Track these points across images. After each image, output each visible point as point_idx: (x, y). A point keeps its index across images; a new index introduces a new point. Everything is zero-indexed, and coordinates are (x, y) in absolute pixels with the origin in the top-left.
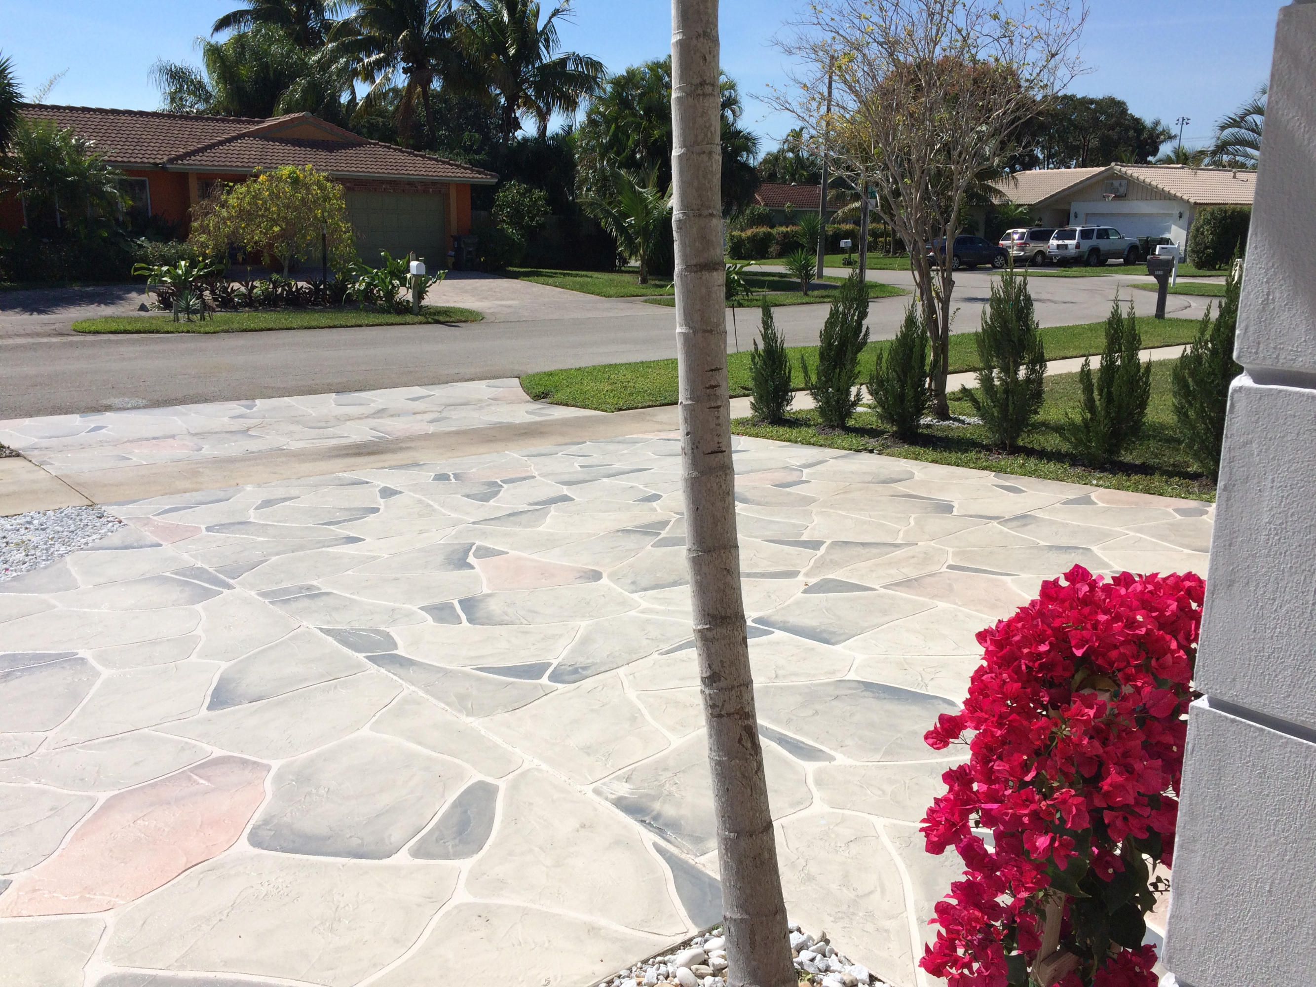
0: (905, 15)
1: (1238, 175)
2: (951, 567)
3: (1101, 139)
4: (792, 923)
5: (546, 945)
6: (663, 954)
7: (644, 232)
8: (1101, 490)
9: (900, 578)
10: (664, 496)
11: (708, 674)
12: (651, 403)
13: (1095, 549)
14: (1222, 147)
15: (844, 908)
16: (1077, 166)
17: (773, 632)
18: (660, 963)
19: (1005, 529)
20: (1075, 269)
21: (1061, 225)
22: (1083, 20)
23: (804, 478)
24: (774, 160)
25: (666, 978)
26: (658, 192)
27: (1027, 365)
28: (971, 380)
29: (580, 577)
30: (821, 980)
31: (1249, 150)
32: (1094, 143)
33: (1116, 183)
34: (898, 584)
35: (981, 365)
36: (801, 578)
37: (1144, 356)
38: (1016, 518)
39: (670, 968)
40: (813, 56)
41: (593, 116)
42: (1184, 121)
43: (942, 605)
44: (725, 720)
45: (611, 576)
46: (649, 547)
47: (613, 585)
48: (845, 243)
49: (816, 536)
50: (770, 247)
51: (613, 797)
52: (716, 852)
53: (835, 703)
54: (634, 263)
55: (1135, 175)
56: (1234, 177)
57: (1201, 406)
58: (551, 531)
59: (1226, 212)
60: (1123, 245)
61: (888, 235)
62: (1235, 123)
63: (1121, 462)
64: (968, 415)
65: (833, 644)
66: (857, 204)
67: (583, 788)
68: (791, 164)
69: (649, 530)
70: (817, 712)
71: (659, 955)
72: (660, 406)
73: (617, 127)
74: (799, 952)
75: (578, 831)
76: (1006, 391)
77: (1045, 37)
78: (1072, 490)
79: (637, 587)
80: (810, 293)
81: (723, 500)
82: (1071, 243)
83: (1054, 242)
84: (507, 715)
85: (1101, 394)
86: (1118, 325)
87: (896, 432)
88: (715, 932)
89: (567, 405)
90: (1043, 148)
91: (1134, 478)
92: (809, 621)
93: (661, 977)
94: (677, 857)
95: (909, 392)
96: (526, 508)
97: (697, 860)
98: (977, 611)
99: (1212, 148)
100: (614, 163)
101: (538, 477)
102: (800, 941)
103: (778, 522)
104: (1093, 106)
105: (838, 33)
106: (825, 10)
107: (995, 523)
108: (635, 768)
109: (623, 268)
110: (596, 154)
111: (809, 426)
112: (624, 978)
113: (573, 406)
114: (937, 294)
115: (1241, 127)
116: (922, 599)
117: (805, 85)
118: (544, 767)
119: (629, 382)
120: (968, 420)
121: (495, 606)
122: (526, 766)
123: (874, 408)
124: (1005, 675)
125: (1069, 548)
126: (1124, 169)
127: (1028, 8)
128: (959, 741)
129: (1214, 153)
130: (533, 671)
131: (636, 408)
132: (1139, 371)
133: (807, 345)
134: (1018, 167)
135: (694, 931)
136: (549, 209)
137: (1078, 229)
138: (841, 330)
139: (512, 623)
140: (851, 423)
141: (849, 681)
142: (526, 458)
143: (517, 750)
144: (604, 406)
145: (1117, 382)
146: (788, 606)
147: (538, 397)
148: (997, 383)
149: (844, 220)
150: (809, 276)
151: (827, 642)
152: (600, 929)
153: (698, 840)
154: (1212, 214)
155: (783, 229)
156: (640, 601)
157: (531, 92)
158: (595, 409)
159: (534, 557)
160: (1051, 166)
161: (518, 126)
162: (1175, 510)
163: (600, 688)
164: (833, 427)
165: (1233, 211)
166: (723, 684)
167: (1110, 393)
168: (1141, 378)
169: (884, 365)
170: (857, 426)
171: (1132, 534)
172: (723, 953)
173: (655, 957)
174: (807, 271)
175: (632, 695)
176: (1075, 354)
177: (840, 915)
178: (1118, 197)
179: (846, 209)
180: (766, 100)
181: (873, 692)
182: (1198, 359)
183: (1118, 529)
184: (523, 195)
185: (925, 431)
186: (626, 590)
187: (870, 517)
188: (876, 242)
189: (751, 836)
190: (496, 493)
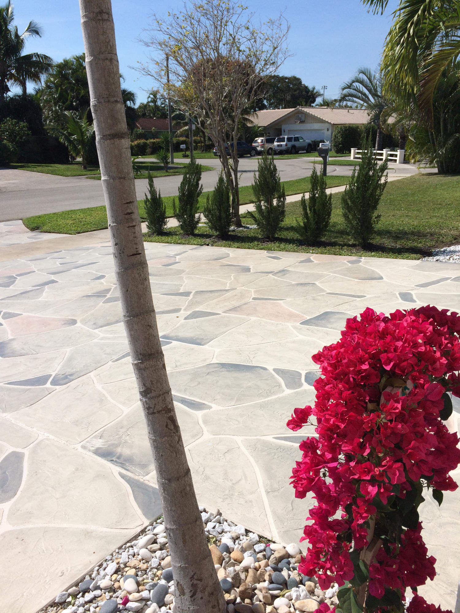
0: (204, 27)
1: (350, 110)
2: (254, 299)
3: (292, 96)
4: (201, 508)
5: (60, 549)
6: (130, 541)
7: (81, 141)
8: (315, 255)
9: (231, 307)
10: (107, 275)
11: (144, 389)
12: (95, 229)
13: (317, 283)
14: (343, 98)
15: (227, 492)
16: (282, 108)
17: (171, 342)
18: (129, 547)
19: (276, 278)
20: (286, 155)
21: (278, 136)
22: (288, 30)
23: (177, 261)
24: (144, 107)
25: (134, 556)
26: (87, 122)
27: (277, 198)
28: (251, 208)
29: (65, 324)
30: (221, 539)
31: (355, 99)
32: (288, 98)
33: (300, 116)
34: (230, 310)
35: (256, 200)
36: (182, 312)
37: (328, 191)
38: (280, 272)
39: (136, 550)
40: (160, 47)
41: (48, 84)
42: (325, 88)
43: (253, 318)
44: (156, 415)
45: (82, 321)
46: (101, 303)
47: (83, 326)
48: (183, 146)
49: (187, 290)
50: (146, 150)
51: (93, 448)
52: (155, 472)
53: (208, 377)
54: (79, 159)
55: (308, 112)
56: (348, 112)
57: (354, 213)
58: (46, 300)
59: (346, 127)
60: (305, 144)
61: (202, 142)
62: (349, 87)
63: (321, 241)
64: (250, 224)
65: (203, 345)
66: (187, 128)
67: (75, 446)
68: (153, 108)
69: (101, 294)
70: (199, 383)
71: (128, 542)
72: (100, 230)
73: (61, 89)
74: (206, 524)
75: (74, 473)
76: (268, 212)
77: (271, 39)
78: (301, 256)
79: (96, 326)
80: (169, 171)
81: (143, 284)
82: (283, 143)
83: (276, 143)
84: (27, 409)
85: (310, 210)
86: (316, 178)
87: (219, 235)
88: (159, 521)
89: (50, 232)
90: (267, 100)
91: (328, 248)
92: (189, 334)
93: (130, 557)
94: (133, 479)
95: (223, 215)
96: (30, 288)
97: (144, 478)
98: (270, 319)
99: (340, 98)
100: (62, 108)
101: (37, 272)
102: (206, 517)
103: (167, 284)
104: (287, 80)
105: (171, 35)
106: (163, 24)
107: (270, 275)
108: (105, 429)
109: (73, 162)
110: (52, 103)
111: (176, 235)
112: (108, 561)
113: (53, 233)
114: (231, 167)
115: (350, 89)
116: (243, 316)
117: (157, 62)
118: (51, 437)
119: (82, 219)
120: (251, 227)
121: (16, 346)
122: (40, 438)
123: (207, 223)
124: (340, 386)
125: (306, 284)
126: (303, 109)
127: (262, 24)
128: (308, 424)
129: (340, 101)
130: (41, 381)
131: (87, 232)
132: (326, 199)
133: (171, 195)
134: (257, 109)
135: (147, 522)
136: (30, 132)
137: (286, 137)
138: (188, 186)
139: (27, 354)
140: (196, 232)
141: (213, 364)
142: (29, 262)
143: (34, 429)
144: (70, 232)
145: (317, 204)
146: (178, 327)
147: (33, 229)
148: (263, 208)
149: (181, 135)
150: (167, 163)
151: (199, 344)
152: (92, 532)
153: (143, 466)
154: (341, 128)
155: (152, 140)
156: (99, 333)
157: (13, 72)
158: (66, 233)
159: (36, 315)
160: (271, 108)
161: (8, 90)
162: (348, 262)
163: (81, 385)
164: (188, 235)
165: (349, 127)
166: (153, 394)
167: (314, 209)
168: (327, 202)
169: (210, 202)
170: (200, 233)
171: (332, 274)
172: (165, 534)
173: (126, 544)
174: (166, 160)
175: (99, 387)
176: (292, 193)
177: (226, 497)
178: (302, 122)
179: (181, 130)
180: (138, 70)
181: (226, 368)
182: (351, 190)
183: (325, 273)
184: (15, 125)
185: (232, 233)
186: (91, 328)
187: (212, 277)
188: (196, 145)
189: (178, 480)
190: (13, 282)
